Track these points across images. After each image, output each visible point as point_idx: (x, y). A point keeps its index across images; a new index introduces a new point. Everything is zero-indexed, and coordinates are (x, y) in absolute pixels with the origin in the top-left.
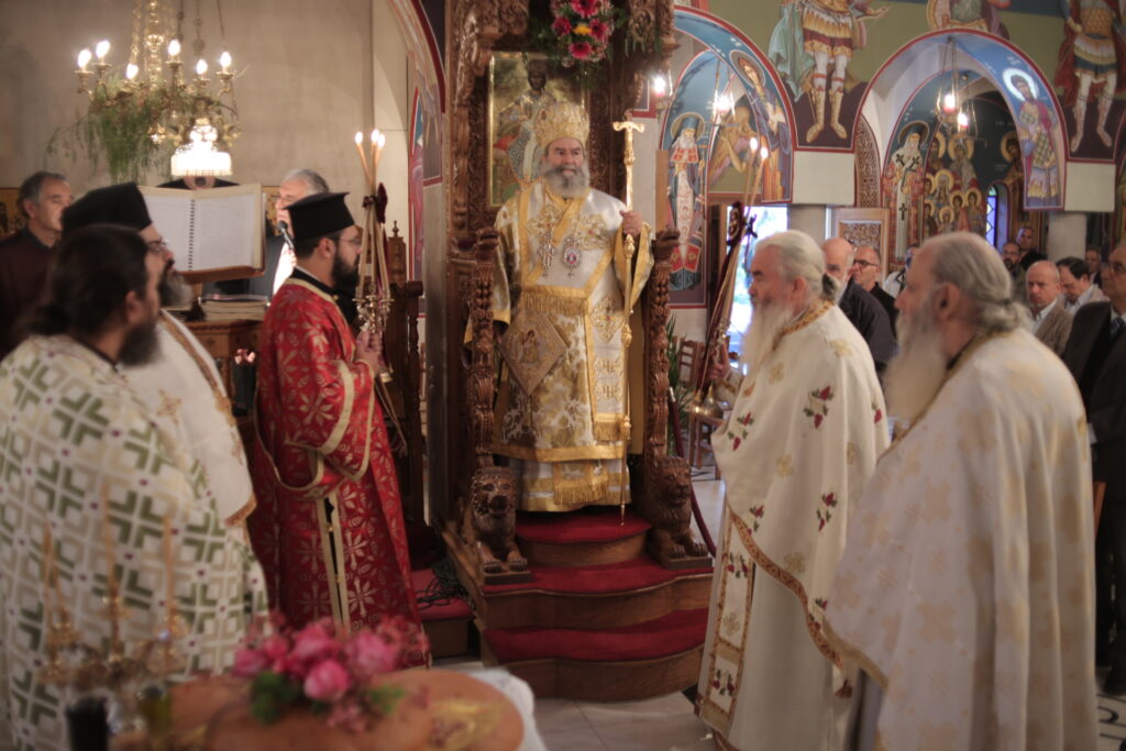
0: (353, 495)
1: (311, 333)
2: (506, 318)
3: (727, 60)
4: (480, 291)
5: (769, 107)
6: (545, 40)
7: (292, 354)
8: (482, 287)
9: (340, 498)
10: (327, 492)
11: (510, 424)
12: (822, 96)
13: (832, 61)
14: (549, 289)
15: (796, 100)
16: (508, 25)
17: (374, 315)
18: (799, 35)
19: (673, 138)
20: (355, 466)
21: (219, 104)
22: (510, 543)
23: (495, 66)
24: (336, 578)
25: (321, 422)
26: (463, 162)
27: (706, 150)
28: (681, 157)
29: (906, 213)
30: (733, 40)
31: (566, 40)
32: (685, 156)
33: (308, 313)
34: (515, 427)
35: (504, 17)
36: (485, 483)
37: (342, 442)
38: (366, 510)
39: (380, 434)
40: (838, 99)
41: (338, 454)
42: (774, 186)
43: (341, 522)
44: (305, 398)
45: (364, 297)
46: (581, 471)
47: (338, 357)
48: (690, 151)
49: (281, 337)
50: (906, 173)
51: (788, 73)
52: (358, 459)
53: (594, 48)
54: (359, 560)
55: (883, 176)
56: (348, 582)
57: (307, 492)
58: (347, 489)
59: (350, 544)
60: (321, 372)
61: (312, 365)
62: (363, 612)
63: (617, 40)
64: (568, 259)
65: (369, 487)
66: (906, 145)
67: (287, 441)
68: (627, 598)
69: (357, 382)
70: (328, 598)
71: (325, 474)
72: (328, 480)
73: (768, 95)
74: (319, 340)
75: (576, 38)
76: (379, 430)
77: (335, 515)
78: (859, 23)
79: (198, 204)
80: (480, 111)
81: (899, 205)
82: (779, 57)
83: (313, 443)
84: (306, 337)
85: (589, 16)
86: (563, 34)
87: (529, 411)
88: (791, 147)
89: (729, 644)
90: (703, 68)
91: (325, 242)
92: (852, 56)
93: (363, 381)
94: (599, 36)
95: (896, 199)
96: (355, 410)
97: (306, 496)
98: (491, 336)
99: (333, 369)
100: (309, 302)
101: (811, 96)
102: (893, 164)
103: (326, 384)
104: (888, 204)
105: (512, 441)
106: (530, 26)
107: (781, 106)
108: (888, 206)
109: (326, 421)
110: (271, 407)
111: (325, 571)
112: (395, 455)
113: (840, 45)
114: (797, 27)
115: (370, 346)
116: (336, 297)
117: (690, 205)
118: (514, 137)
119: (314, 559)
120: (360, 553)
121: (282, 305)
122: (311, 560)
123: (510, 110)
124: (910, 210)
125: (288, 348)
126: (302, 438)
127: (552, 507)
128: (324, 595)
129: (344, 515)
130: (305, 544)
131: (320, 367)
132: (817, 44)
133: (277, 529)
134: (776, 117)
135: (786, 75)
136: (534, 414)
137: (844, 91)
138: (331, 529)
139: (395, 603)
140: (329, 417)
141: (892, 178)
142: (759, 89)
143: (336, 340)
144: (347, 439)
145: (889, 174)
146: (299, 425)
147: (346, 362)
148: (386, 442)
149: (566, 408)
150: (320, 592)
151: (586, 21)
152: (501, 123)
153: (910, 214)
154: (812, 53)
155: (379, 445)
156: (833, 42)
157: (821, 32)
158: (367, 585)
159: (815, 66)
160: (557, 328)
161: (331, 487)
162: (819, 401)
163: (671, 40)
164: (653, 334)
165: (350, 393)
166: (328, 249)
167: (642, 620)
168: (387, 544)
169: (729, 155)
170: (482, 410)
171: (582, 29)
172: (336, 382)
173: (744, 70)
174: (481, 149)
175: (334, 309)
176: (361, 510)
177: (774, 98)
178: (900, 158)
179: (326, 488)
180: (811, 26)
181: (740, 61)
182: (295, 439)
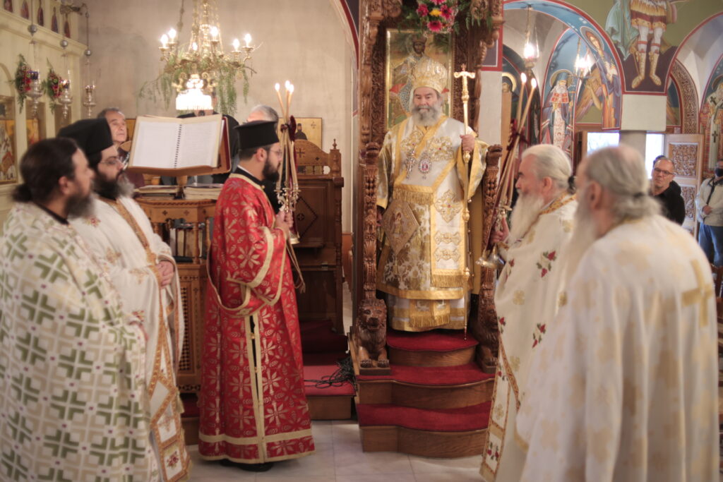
0: (268, 316)
1: (246, 208)
2: (384, 204)
3: (579, 33)
4: (367, 184)
5: (607, 65)
6: (413, 20)
7: (234, 222)
8: (369, 182)
9: (260, 317)
10: (251, 312)
11: (388, 272)
12: (644, 56)
13: (651, 32)
14: (409, 187)
15: (625, 59)
16: (388, 11)
17: (287, 200)
18: (627, 15)
19: (551, 86)
20: (272, 296)
21: (244, 66)
22: (381, 349)
23: (391, 39)
24: (255, 370)
25: (251, 266)
26: (367, 101)
27: (574, 94)
28: (557, 99)
29: (717, 138)
30: (581, 19)
31: (426, 19)
32: (560, 99)
33: (245, 196)
34: (390, 274)
35: (386, 6)
36: (365, 309)
37: (265, 279)
38: (276, 325)
39: (288, 277)
40: (655, 58)
41: (262, 288)
42: (610, 118)
43: (260, 332)
44: (241, 250)
45: (281, 189)
46: (427, 306)
47: (263, 225)
48: (563, 95)
49: (227, 210)
50: (717, 109)
51: (620, 41)
52: (274, 292)
53: (444, 25)
54: (271, 358)
55: (701, 112)
56: (263, 372)
57: (239, 311)
58: (265, 311)
59: (265, 347)
60: (253, 233)
61: (247, 229)
62: (272, 392)
63: (460, 18)
64: (423, 167)
65: (278, 310)
66: (718, 90)
67: (229, 278)
68: (453, 390)
69: (275, 241)
70: (250, 382)
71: (250, 300)
72: (253, 304)
73: (606, 57)
74: (252, 213)
75: (431, 18)
76: (287, 274)
77: (256, 329)
78: (671, 6)
79: (183, 127)
80: (381, 68)
81: (712, 132)
82: (613, 30)
83: (245, 280)
84: (243, 212)
85: (440, 4)
86: (423, 16)
87: (396, 265)
88: (620, 91)
89: (497, 426)
90: (570, 40)
91: (261, 151)
92: (666, 29)
93: (279, 240)
94: (447, 17)
95: (709, 128)
96: (273, 260)
97: (238, 314)
98: (375, 214)
99: (260, 232)
100: (246, 188)
101: (636, 56)
102: (708, 104)
103: (256, 241)
104: (704, 130)
105: (388, 282)
106: (403, 11)
107: (614, 64)
108: (704, 133)
109: (255, 265)
110: (218, 256)
111: (248, 365)
112: (297, 292)
113: (658, 21)
114: (626, 9)
115: (285, 221)
116: (263, 187)
117: (562, 131)
118: (403, 85)
119: (242, 356)
120: (271, 353)
121: (228, 190)
122: (239, 357)
123: (400, 67)
124: (720, 136)
125: (231, 217)
126: (238, 276)
127: (407, 329)
128: (247, 380)
129: (262, 328)
130: (236, 346)
131: (252, 230)
132: (640, 21)
133: (219, 336)
134: (612, 71)
135: (618, 42)
136: (399, 267)
137: (660, 53)
138: (253, 337)
139: (292, 387)
140: (257, 263)
141: (708, 112)
142: (600, 52)
143: (262, 214)
144: (267, 278)
145: (705, 110)
146: (237, 268)
147: (269, 228)
148: (292, 282)
149: (417, 265)
150: (244, 378)
151: (438, 6)
152: (394, 75)
153: (720, 138)
154: (636, 27)
155: (286, 284)
156: (652, 19)
157: (644, 12)
158: (275, 375)
159: (639, 36)
160: (414, 212)
161: (254, 309)
162: (547, 260)
163: (500, 18)
164: (485, 215)
165: (271, 248)
166: (262, 156)
167: (463, 405)
168: (289, 348)
169: (592, 98)
170: (368, 261)
171: (436, 12)
172: (262, 240)
173: (590, 40)
174: (381, 92)
175: (262, 194)
176: (273, 326)
177: (609, 58)
178: (713, 100)
179: (251, 309)
180: (636, 8)
181: (587, 34)
182: (234, 276)
